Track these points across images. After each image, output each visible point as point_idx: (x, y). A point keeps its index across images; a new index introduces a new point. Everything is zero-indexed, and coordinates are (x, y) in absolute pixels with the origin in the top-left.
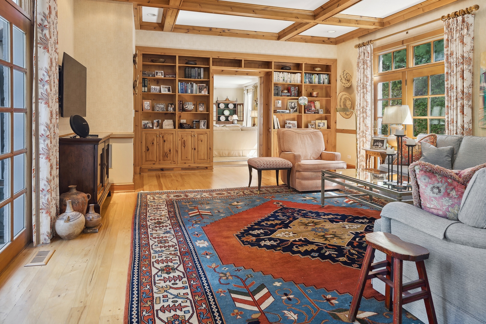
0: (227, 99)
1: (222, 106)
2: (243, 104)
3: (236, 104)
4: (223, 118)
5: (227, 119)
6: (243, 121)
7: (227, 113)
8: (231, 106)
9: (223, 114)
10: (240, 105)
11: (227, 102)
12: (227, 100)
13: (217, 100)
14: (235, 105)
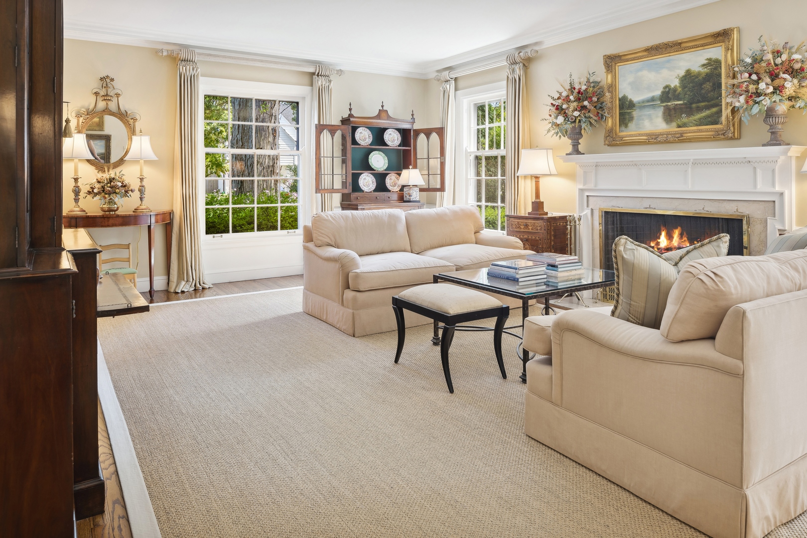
0: (382, 113)
1: (364, 136)
2: (441, 132)
3: (409, 130)
4: (367, 182)
5: (381, 187)
6: (442, 189)
7: (378, 161)
8: (392, 138)
9: (368, 167)
10: (428, 133)
11: (382, 123)
12: (383, 115)
13: (351, 115)
14: (405, 134)
